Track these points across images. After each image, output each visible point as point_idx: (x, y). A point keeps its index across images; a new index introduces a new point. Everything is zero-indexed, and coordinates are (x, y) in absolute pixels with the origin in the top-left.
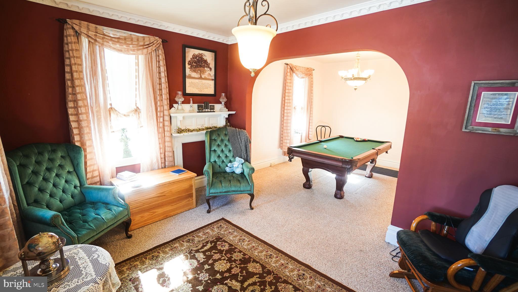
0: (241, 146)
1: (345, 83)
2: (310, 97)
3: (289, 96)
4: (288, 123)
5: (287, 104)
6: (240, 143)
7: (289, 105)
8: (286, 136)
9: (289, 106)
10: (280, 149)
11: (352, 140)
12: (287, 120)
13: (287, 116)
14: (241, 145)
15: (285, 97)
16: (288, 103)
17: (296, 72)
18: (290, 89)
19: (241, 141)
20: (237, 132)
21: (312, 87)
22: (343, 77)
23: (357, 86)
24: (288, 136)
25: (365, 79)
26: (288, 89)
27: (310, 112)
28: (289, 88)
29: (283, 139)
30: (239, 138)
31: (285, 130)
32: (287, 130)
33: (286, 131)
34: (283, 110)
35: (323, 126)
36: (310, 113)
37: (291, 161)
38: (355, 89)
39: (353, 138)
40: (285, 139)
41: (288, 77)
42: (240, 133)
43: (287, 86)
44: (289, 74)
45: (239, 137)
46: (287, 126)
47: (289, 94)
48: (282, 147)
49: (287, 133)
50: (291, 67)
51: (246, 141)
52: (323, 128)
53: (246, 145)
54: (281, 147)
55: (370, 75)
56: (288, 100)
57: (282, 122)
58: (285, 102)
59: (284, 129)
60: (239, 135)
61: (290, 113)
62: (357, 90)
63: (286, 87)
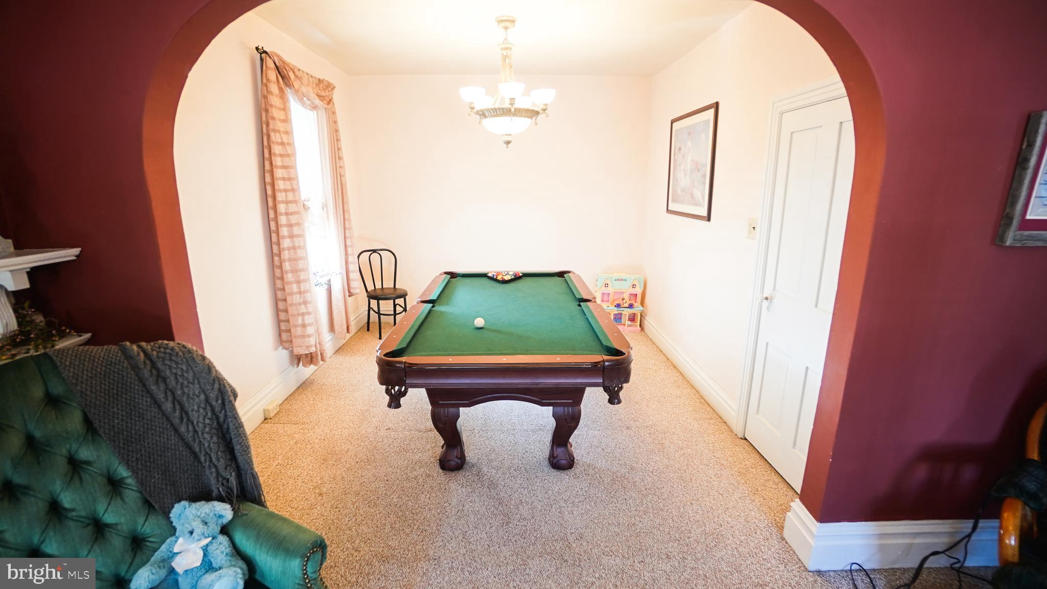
0: (189, 437)
1: (480, 123)
2: (338, 172)
3: (285, 167)
4: (296, 260)
5: (283, 194)
6: (176, 421)
7: (290, 196)
8: (300, 304)
9: (291, 202)
10: (281, 348)
11: (484, 280)
12: (294, 248)
13: (291, 236)
14: (183, 429)
15: (272, 172)
16: (286, 191)
17: (297, 84)
18: (285, 141)
19: (182, 409)
20: (135, 367)
21: (338, 140)
22: (474, 105)
23: (510, 135)
24: (305, 303)
25: (533, 114)
26: (280, 141)
27: (342, 217)
28: (282, 138)
29: (289, 314)
30: (161, 396)
31: (290, 283)
32: (299, 282)
33: (295, 287)
34: (272, 215)
35: (374, 251)
36: (342, 220)
37: (398, 406)
38: (508, 143)
39: (484, 275)
40: (299, 314)
41: (275, 100)
42: (159, 365)
43: (275, 131)
44: (274, 88)
45: (158, 391)
46: (295, 271)
47: (287, 159)
48: (291, 342)
49: (300, 293)
50: (278, 64)
51: (217, 405)
52: (375, 257)
53: (218, 423)
54: (287, 341)
55: (546, 105)
56: (288, 183)
57: (276, 259)
58: (276, 187)
59: (286, 280)
60: (160, 378)
61: (298, 224)
62: (510, 144)
63: (272, 134)
